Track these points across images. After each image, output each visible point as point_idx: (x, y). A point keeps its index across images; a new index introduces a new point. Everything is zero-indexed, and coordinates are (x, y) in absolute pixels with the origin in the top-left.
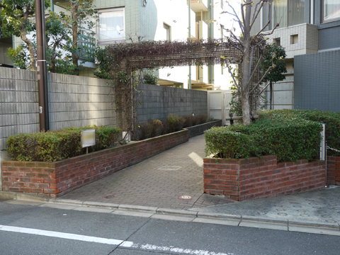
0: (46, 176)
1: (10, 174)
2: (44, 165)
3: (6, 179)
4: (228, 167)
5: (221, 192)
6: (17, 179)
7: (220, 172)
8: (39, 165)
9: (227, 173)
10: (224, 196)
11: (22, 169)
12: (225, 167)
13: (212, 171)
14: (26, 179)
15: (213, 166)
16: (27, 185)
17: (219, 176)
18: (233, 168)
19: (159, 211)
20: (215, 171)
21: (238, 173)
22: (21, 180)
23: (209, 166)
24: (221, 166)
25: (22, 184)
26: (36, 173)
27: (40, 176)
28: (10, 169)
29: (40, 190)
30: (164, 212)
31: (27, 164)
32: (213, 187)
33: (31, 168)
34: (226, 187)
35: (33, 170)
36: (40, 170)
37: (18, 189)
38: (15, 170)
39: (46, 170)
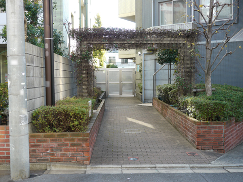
0: (80, 145)
1: (39, 146)
2: (78, 135)
3: (34, 151)
4: (216, 128)
5: (211, 148)
6: (47, 150)
7: (210, 132)
8: (72, 135)
9: (215, 132)
10: (212, 150)
11: (53, 141)
12: (213, 128)
13: (204, 132)
14: (57, 150)
15: (205, 128)
16: (58, 155)
17: (209, 135)
18: (220, 128)
19: (192, 167)
20: (206, 131)
21: (223, 132)
22: (52, 150)
23: (201, 127)
24: (211, 127)
25: (53, 154)
26: (69, 143)
27: (73, 145)
28: (39, 141)
29: (73, 159)
30: (197, 167)
31: (58, 135)
32: (205, 144)
33: (63, 139)
34: (214, 144)
35: (66, 140)
36: (73, 140)
37: (48, 160)
38: (45, 141)
39: (79, 140)
